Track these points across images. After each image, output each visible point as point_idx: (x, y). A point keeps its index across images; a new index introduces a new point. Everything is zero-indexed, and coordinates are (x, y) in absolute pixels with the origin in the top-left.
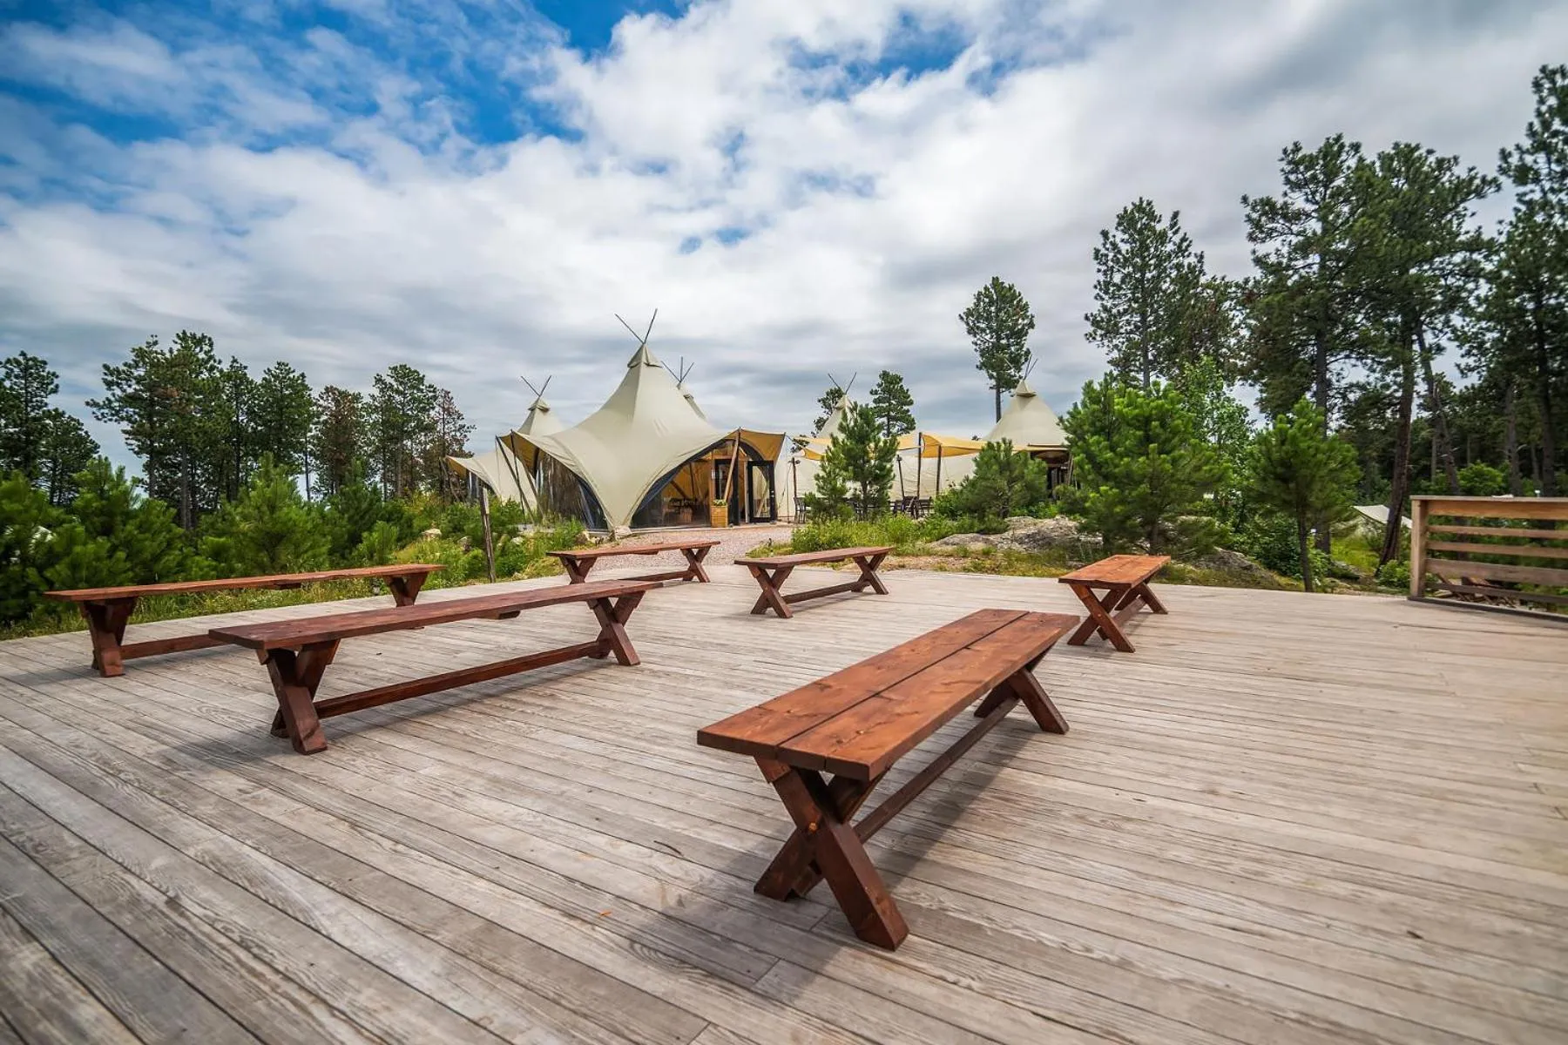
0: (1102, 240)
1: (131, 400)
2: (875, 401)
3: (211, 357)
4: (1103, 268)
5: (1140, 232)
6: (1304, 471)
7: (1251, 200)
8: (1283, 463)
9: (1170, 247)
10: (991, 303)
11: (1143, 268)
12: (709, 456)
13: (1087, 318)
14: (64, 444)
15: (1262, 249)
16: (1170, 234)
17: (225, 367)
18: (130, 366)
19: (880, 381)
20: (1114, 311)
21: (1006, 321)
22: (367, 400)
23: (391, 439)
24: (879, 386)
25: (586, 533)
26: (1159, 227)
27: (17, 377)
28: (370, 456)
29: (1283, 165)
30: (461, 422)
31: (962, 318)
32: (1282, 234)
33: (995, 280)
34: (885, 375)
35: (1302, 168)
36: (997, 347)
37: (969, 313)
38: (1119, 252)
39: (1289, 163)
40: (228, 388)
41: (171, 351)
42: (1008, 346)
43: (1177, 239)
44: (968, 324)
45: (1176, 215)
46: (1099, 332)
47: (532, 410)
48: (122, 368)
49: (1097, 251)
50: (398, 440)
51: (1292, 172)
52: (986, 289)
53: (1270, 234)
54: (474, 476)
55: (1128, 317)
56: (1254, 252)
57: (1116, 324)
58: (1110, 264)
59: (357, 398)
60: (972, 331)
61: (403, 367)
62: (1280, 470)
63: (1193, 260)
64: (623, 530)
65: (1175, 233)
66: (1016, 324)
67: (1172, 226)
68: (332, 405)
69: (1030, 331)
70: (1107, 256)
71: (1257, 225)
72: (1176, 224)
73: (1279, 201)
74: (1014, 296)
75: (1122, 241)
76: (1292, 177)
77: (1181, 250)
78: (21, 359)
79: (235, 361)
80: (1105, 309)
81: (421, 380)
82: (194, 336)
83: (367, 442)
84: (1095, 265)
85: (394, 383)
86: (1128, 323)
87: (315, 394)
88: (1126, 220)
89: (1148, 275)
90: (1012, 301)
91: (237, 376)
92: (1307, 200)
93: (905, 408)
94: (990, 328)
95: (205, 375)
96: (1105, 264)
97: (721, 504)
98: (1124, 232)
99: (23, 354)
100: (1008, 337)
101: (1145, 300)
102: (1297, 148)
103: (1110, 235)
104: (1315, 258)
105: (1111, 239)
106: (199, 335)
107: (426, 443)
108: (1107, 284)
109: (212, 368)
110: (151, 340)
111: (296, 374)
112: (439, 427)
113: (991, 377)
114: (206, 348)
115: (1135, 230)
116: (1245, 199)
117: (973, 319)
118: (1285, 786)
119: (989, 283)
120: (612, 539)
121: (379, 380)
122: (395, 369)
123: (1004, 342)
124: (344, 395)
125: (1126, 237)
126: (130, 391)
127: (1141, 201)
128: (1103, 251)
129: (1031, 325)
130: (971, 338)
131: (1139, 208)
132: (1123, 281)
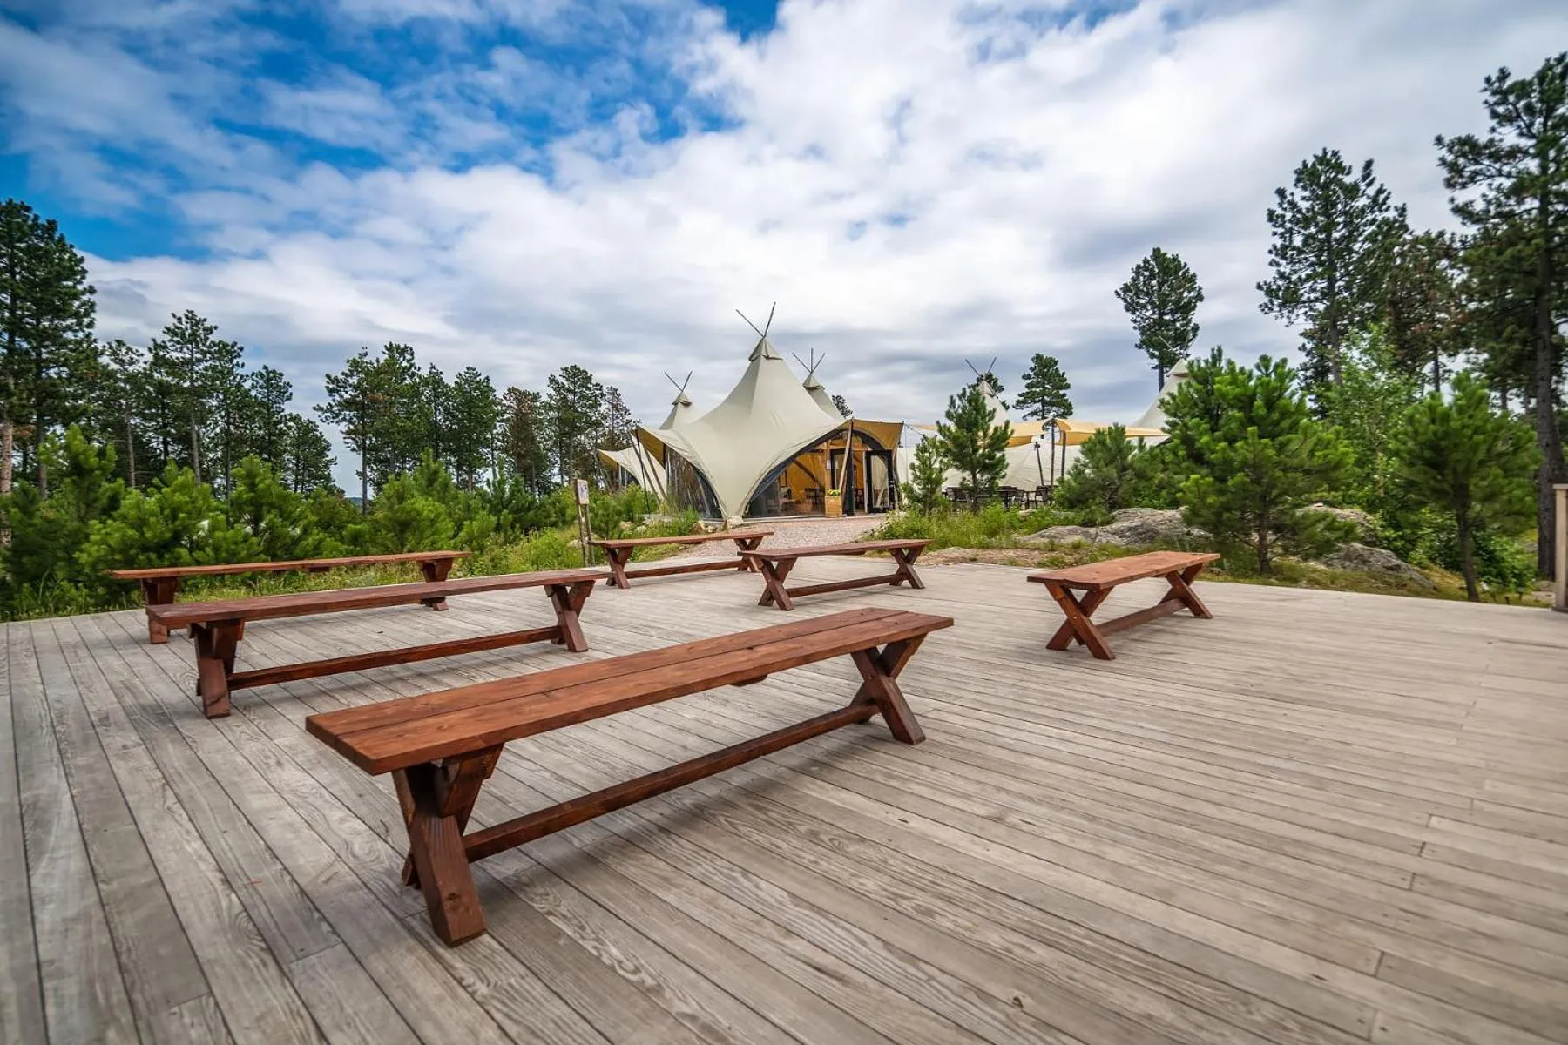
0: (1277, 200)
1: (348, 404)
2: (1028, 386)
3: (412, 365)
4: (1280, 230)
5: (1325, 187)
6: (1456, 456)
7: (1447, 141)
8: (1434, 446)
9: (1362, 202)
10: (1152, 276)
11: (1329, 227)
12: (824, 446)
13: (1259, 287)
14: (304, 443)
15: (1462, 196)
16: (1362, 186)
17: (425, 372)
18: (346, 375)
19: (1033, 365)
20: (1294, 278)
21: (1169, 295)
22: (545, 398)
23: (565, 434)
24: (1032, 369)
25: (701, 522)
26: (1348, 180)
27: (261, 387)
28: (549, 450)
29: (1487, 96)
30: (628, 417)
31: (1118, 294)
32: (1489, 177)
33: (1157, 251)
34: (1038, 358)
35: (1511, 98)
36: (1160, 323)
37: (1126, 289)
38: (1300, 211)
39: (1494, 93)
40: (427, 392)
41: (378, 361)
42: (1174, 321)
43: (1371, 191)
44: (1125, 300)
45: (1369, 164)
46: (1276, 302)
47: (675, 404)
48: (341, 377)
49: (1271, 213)
50: (570, 435)
51: (1497, 104)
52: (1146, 261)
53: (1472, 179)
54: (623, 469)
55: (1310, 284)
56: (1452, 200)
57: (1296, 292)
58: (1288, 225)
59: (536, 397)
60: (1131, 307)
61: (574, 367)
62: (1427, 454)
63: (1392, 214)
64: (736, 519)
65: (1369, 185)
66: (1181, 298)
67: (1364, 179)
68: (514, 405)
69: (1198, 304)
70: (1283, 216)
71: (1454, 168)
72: (1369, 175)
73: (1483, 138)
74: (1178, 267)
75: (1303, 198)
76: (1501, 109)
77: (1377, 203)
78: (264, 372)
79: (433, 367)
80: (1282, 276)
81: (589, 379)
82: (398, 347)
83: (545, 437)
84: (1269, 228)
85: (566, 383)
86: (1313, 290)
87: (499, 394)
88: (1306, 175)
89: (1336, 235)
90: (1176, 272)
91: (435, 380)
92: (1521, 135)
93: (1062, 392)
94: (1151, 302)
95: (408, 381)
96: (1282, 226)
97: (834, 495)
98: (1304, 188)
99: (265, 368)
100: (1173, 312)
101: (1332, 263)
102: (1504, 75)
103: (1288, 193)
104: (1532, 203)
105: (1289, 198)
106: (402, 346)
107: (597, 438)
108: (1284, 247)
109: (413, 374)
110: (363, 352)
111: (482, 378)
112: (608, 423)
113: (1152, 356)
114: (408, 357)
115: (1318, 185)
116: (1439, 140)
117: (1131, 295)
118: (1093, 819)
119: (1149, 254)
120: (725, 528)
121: (553, 380)
122: (566, 369)
123: (1167, 317)
124: (525, 394)
125: (1307, 194)
126: (346, 396)
127: (1325, 153)
128: (1279, 211)
129: (1200, 298)
130: (1130, 316)
131: (1321, 160)
132: (1305, 243)
